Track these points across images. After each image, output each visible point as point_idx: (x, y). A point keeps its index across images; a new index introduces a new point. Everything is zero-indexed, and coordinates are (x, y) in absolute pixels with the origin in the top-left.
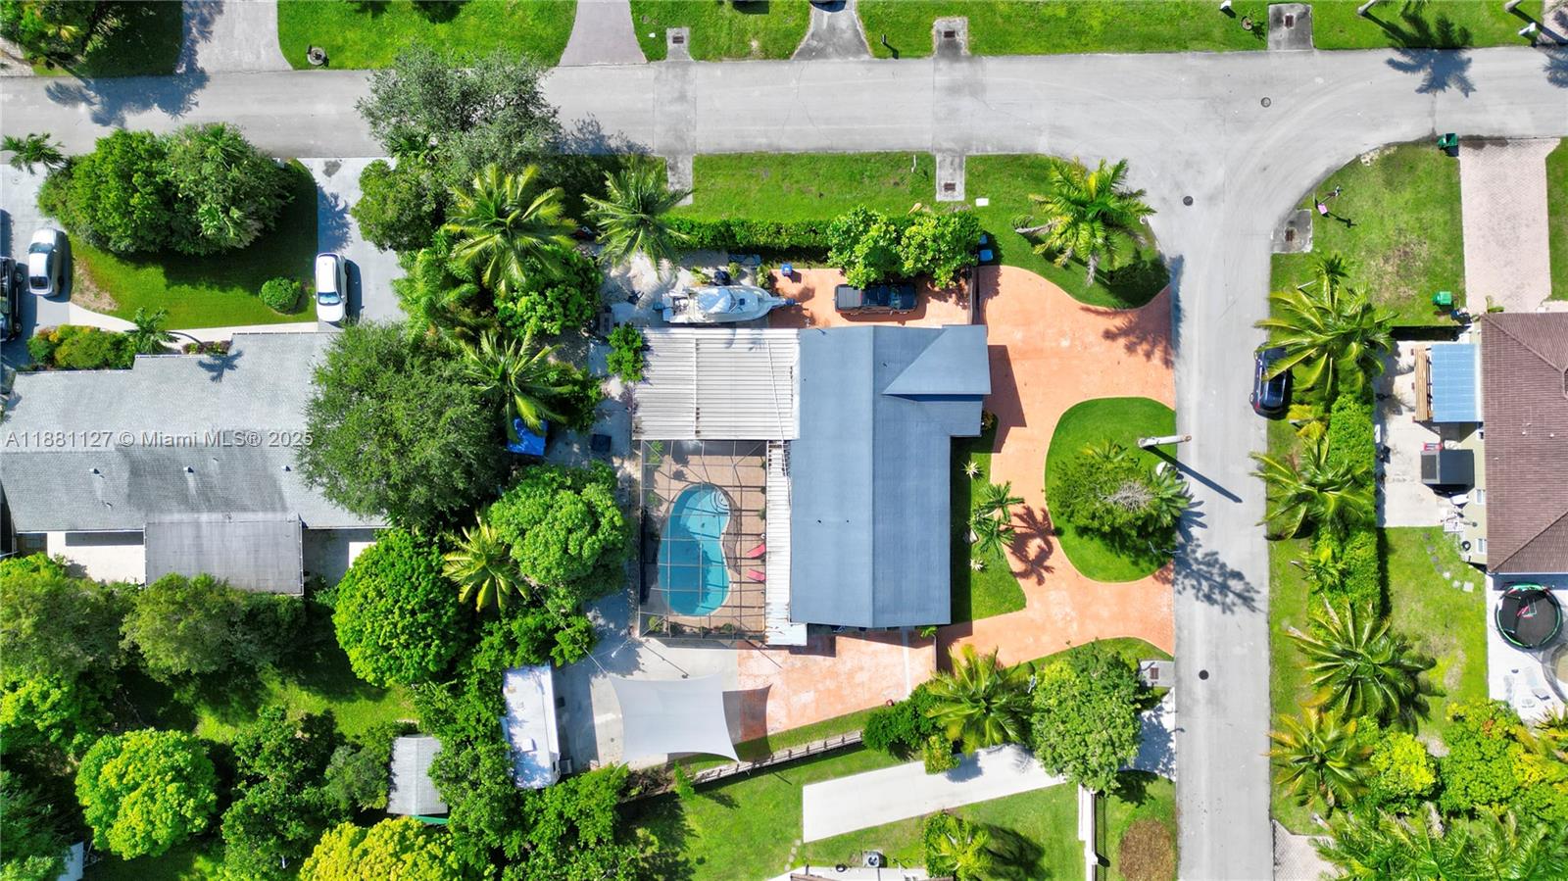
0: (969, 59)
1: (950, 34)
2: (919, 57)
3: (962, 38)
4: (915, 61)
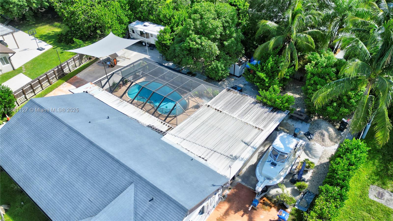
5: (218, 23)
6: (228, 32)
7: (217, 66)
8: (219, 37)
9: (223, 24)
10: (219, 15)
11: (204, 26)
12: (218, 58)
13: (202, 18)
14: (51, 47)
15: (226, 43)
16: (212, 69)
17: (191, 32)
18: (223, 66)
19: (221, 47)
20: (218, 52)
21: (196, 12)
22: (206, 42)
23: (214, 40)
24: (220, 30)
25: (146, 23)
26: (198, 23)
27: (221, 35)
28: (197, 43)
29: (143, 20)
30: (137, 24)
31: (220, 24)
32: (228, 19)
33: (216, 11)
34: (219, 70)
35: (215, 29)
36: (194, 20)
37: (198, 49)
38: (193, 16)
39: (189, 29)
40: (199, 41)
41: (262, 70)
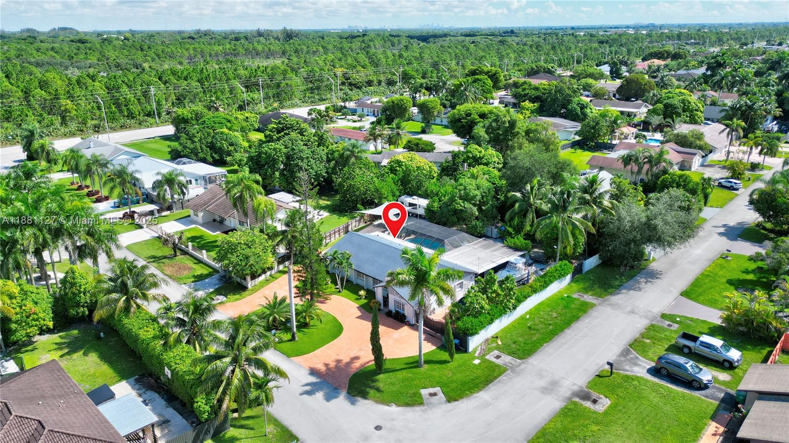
0: (570, 399)
1: (595, 402)
2: (589, 383)
3: (588, 404)
4: (588, 381)
5: (477, 192)
6: (485, 199)
7: (476, 224)
8: (478, 203)
9: (481, 194)
10: (478, 188)
11: (467, 194)
12: (477, 218)
13: (465, 189)
14: (328, 214)
15: (484, 208)
16: (472, 227)
17: (456, 198)
18: (481, 224)
19: (480, 210)
20: (477, 213)
21: (461, 185)
22: (468, 205)
23: (474, 205)
24: (479, 198)
25: (415, 197)
26: (462, 192)
27: (480, 201)
28: (461, 206)
29: (410, 194)
30: (407, 197)
31: (479, 194)
32: (485, 190)
33: (476, 185)
34: (477, 227)
35: (475, 196)
36: (460, 190)
37: (461, 210)
38: (458, 187)
39: (455, 197)
40: (462, 204)
41: (510, 226)
